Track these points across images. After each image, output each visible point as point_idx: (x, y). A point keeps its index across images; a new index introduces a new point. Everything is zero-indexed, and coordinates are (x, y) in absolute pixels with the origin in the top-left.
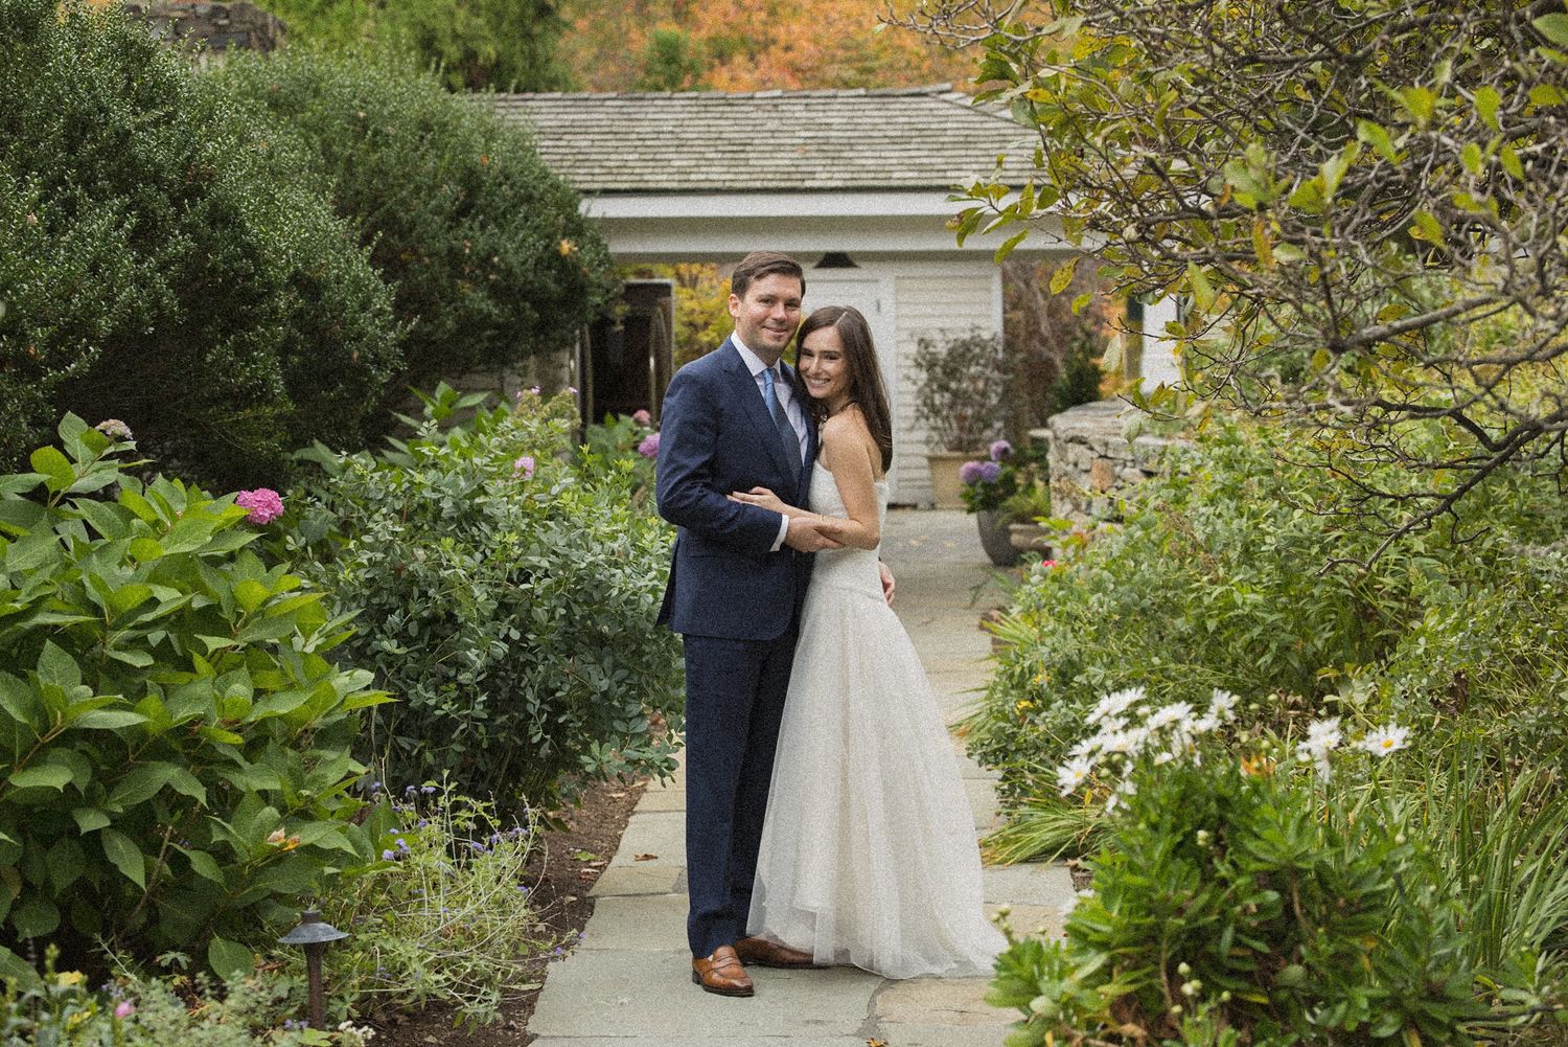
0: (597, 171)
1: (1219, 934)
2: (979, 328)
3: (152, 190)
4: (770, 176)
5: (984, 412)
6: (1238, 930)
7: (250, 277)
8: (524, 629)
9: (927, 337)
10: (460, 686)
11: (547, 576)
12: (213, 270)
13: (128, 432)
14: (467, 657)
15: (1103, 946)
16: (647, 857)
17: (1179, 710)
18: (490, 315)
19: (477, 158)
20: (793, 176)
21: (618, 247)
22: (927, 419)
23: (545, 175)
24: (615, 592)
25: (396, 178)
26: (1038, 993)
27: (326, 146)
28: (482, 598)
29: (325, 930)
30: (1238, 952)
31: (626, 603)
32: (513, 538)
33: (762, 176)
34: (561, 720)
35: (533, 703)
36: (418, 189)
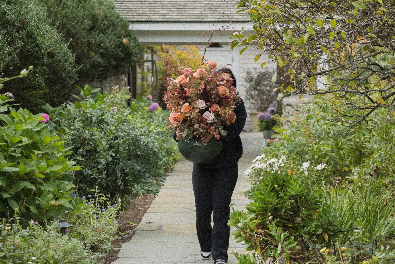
0: (135, 14)
1: (282, 210)
2: (268, 68)
3: (11, 28)
4: (193, 17)
5: (270, 97)
6: (286, 209)
7: (37, 53)
8: (116, 152)
9: (250, 71)
10: (98, 169)
11: (123, 138)
12: (28, 51)
13: (13, 96)
14: (100, 161)
15: (254, 212)
16: (150, 223)
17: (274, 160)
18: (100, 63)
19: (96, 11)
20: (200, 17)
21: (141, 40)
22: (249, 99)
23: (118, 17)
24: (142, 143)
25: (71, 19)
26: (239, 222)
27: (49, 8)
28: (104, 144)
29: (66, 224)
30: (286, 214)
31: (145, 145)
32: (113, 128)
33: (190, 17)
34: (127, 178)
35: (119, 173)
36: (77, 23)
